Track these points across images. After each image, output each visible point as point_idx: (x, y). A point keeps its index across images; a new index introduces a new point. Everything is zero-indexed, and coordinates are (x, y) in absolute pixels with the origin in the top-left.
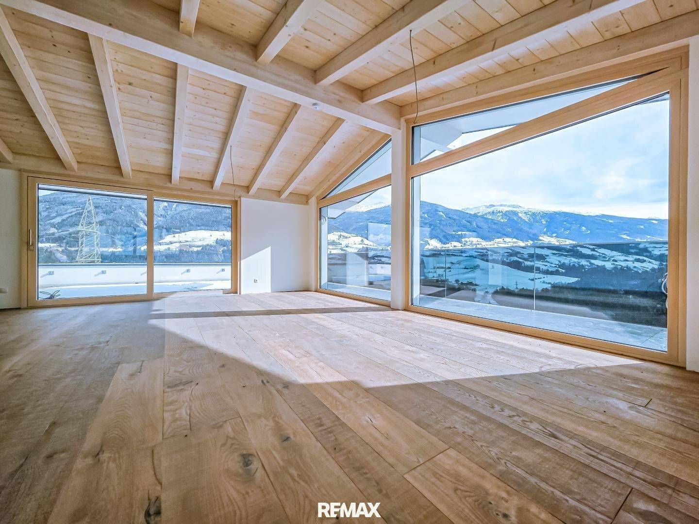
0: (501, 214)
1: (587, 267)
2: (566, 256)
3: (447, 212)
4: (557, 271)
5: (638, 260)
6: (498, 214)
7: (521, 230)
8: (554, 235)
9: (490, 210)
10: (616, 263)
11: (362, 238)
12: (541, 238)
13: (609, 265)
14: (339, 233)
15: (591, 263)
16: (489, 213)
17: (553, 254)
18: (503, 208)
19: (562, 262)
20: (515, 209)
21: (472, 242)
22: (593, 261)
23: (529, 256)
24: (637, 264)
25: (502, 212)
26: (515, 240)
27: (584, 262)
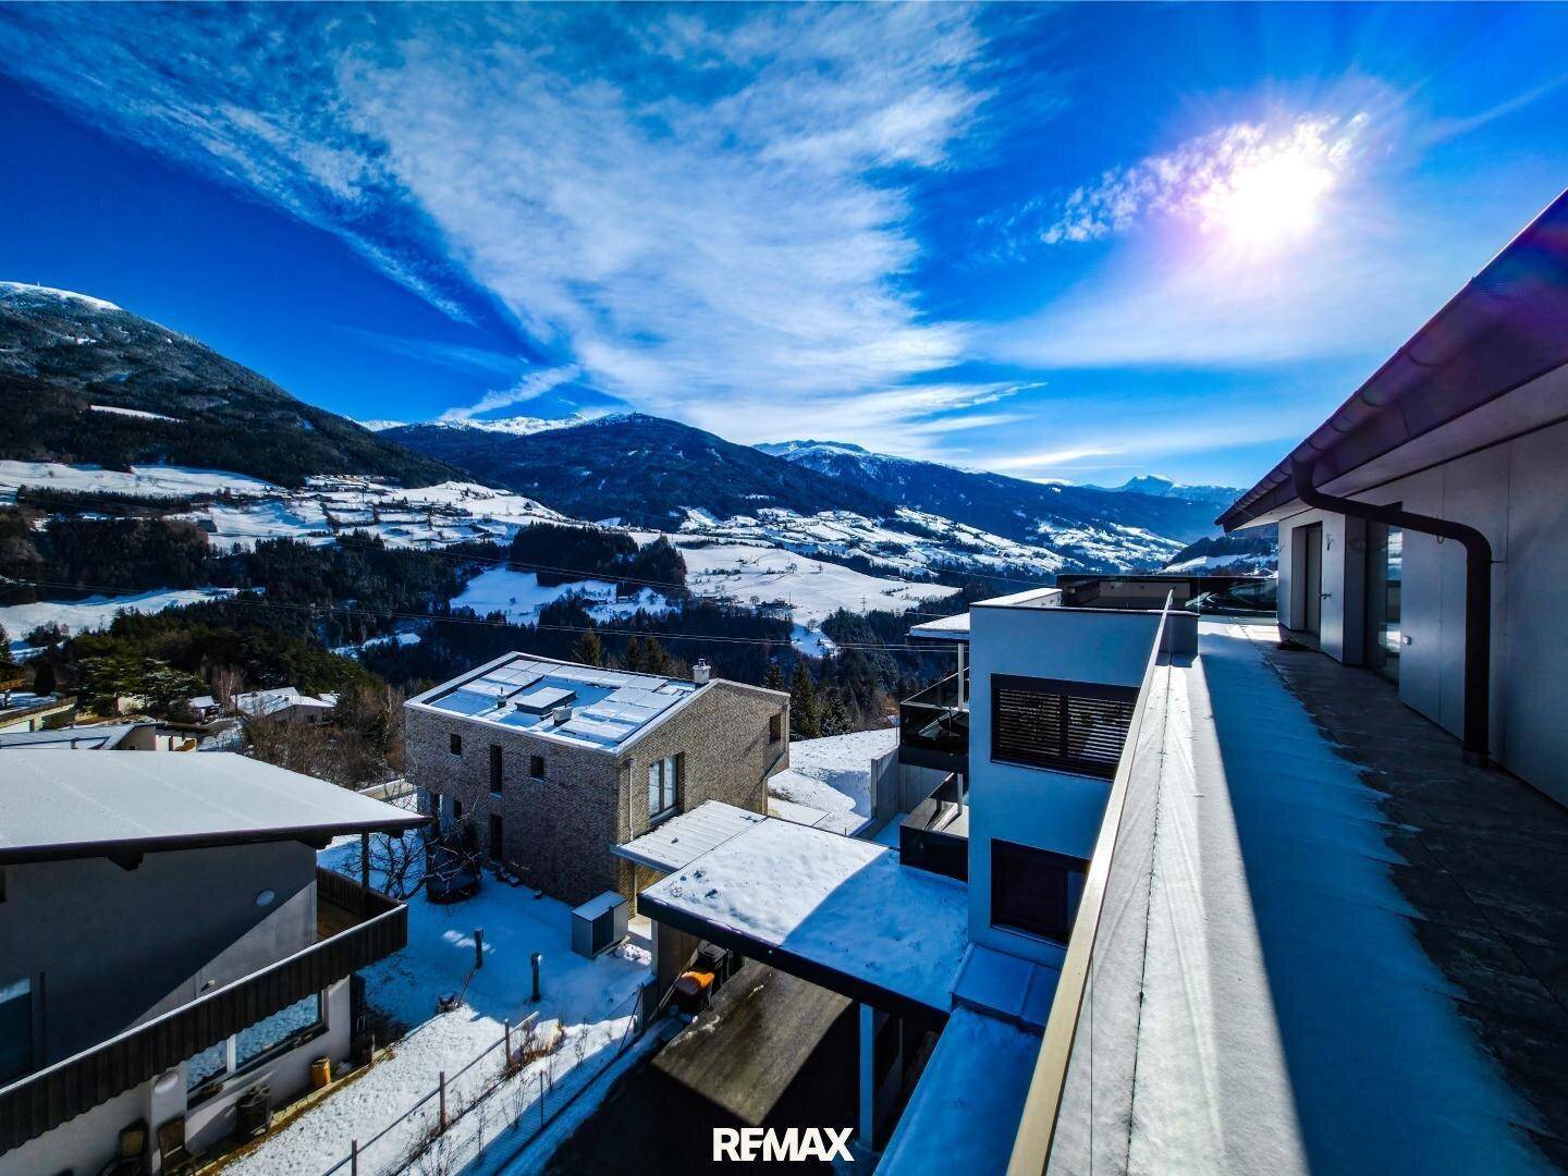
0: (828, 461)
1: (968, 567)
2: (937, 546)
3: (727, 449)
4: (926, 575)
5: (1037, 555)
6: (824, 461)
7: (862, 495)
8: (918, 507)
9: (806, 451)
10: (1009, 560)
11: (528, 500)
12: (897, 512)
13: (999, 563)
14: (463, 486)
15: (974, 560)
16: (806, 457)
17: (918, 543)
18: (832, 448)
19: (932, 558)
20: (853, 453)
21: (777, 516)
22: (976, 557)
23: (879, 547)
24: (1037, 562)
25: (830, 457)
26: (853, 515)
27: (965, 559)
